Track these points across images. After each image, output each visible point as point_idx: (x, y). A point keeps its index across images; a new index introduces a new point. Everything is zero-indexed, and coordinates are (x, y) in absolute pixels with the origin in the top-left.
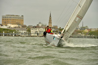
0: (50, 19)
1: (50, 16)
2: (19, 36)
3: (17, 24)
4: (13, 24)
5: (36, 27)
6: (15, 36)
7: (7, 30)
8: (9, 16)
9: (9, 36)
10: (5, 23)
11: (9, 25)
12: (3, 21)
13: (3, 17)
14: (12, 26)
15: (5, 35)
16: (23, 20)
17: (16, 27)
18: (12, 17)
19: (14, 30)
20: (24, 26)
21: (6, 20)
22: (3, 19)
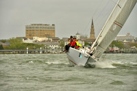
0: (92, 27)
1: (92, 24)
2: (49, 52)
3: (47, 36)
4: (41, 36)
8: (35, 26)
9: (34, 53)
10: (30, 35)
11: (35, 38)
12: (27, 33)
13: (27, 28)
14: (40, 39)
15: (30, 52)
16: (54, 31)
17: (44, 41)
18: (39, 26)
20: (56, 39)
21: (31, 31)
22: (27, 31)
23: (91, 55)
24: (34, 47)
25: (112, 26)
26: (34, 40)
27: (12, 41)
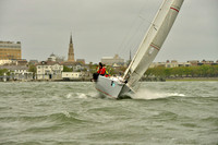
1: (71, 42)
2: (16, 80)
3: (10, 57)
4: (1, 58)
5: (46, 63)
6: (8, 80)
14: (0, 63)
16: (20, 51)
17: (7, 65)
19: (5, 70)
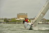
4: (22, 18)
5: (33, 19)
7: (19, 21)
8: (20, 14)
11: (20, 18)
12: (17, 16)
13: (17, 14)
15: (18, 23)
16: (27, 16)
18: (22, 14)
21: (19, 16)
22: (17, 15)
23: (32, 25)
24: (20, 21)
25: (41, 14)
26: (20, 19)
27: (12, 19)
